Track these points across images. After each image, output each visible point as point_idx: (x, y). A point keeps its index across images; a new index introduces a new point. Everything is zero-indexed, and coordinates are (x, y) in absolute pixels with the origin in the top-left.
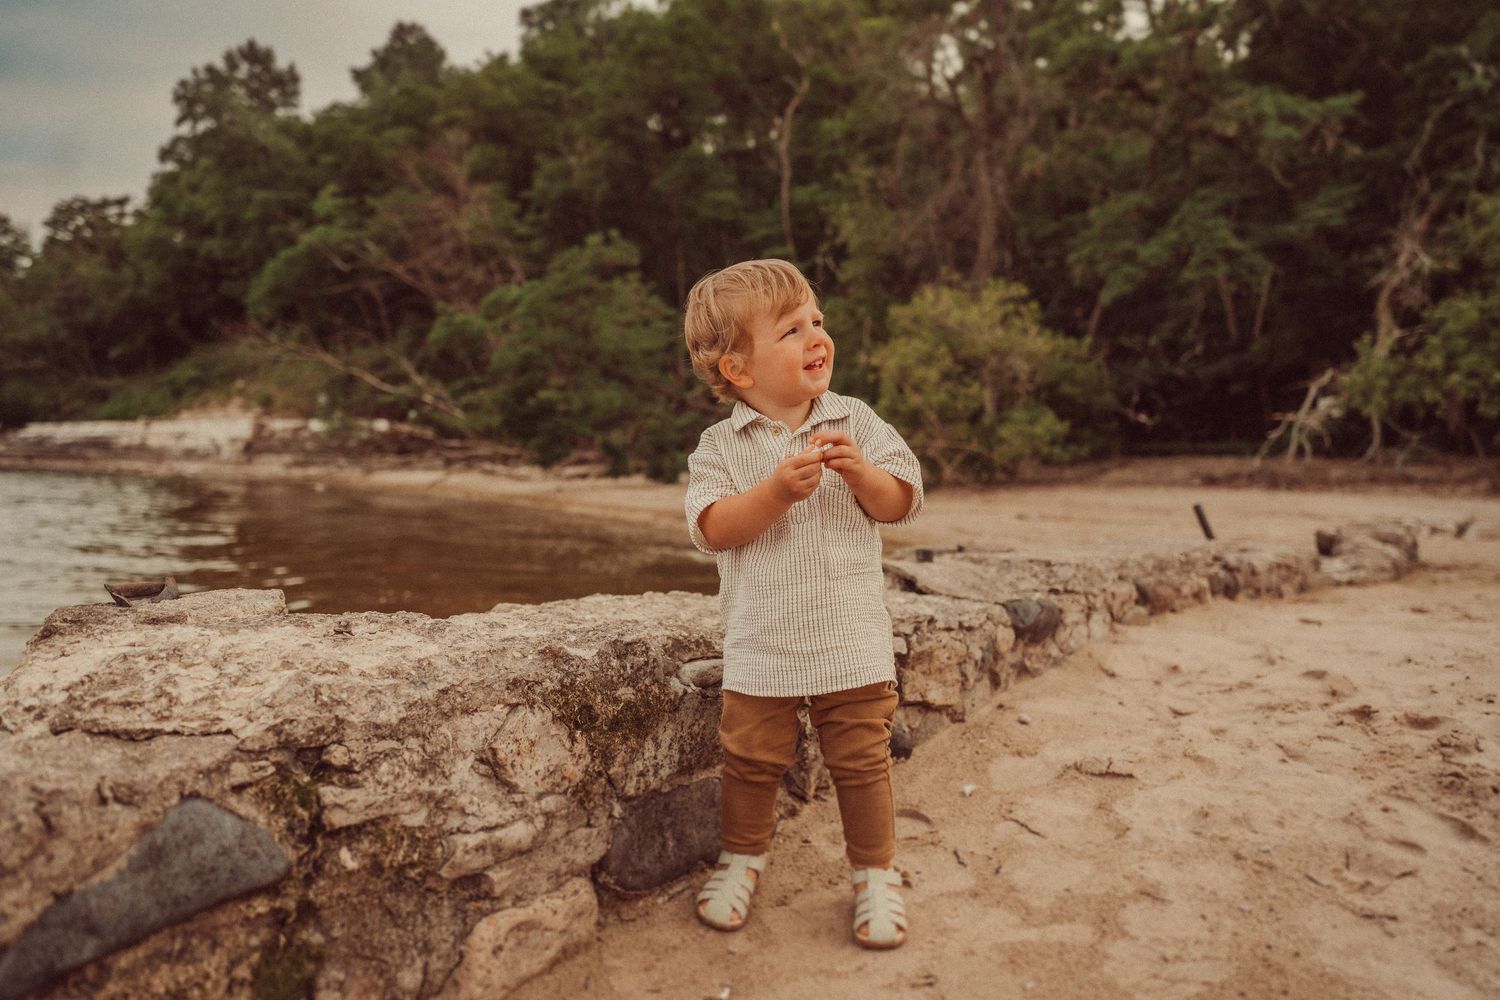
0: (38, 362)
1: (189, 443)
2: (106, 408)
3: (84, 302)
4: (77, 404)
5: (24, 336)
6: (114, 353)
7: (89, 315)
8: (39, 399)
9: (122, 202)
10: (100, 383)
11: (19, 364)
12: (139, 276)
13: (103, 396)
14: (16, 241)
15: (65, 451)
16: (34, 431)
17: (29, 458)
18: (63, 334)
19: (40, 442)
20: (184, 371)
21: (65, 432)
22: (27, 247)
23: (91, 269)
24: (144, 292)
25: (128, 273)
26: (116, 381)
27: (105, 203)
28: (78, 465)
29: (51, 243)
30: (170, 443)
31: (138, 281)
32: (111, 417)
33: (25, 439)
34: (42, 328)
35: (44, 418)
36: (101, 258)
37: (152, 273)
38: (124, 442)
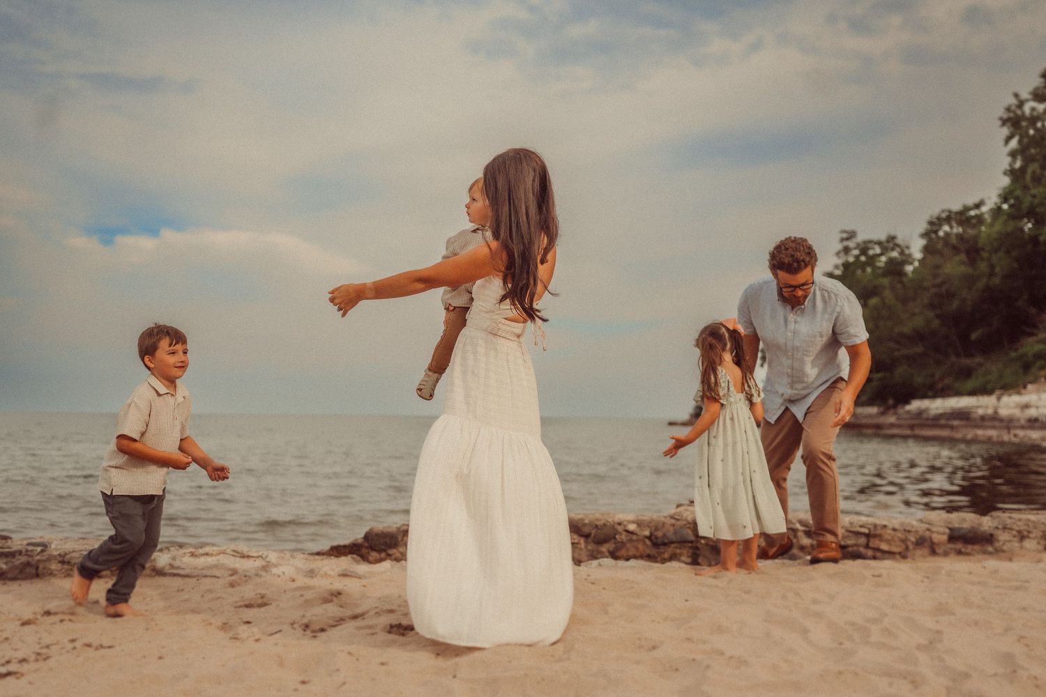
0: (919, 349)
1: (1032, 412)
2: (971, 384)
3: (950, 295)
4: (947, 381)
5: (907, 329)
6: (974, 336)
7: (955, 304)
8: (919, 380)
9: (977, 206)
10: (966, 361)
11: (905, 352)
12: (992, 267)
13: (967, 373)
14: (902, 253)
15: (937, 421)
16: (915, 405)
17: (912, 427)
18: (936, 323)
19: (920, 413)
20: (1031, 346)
21: (937, 406)
22: (910, 255)
23: (954, 267)
24: (996, 281)
25: (983, 266)
26: (978, 359)
27: (967, 209)
28: (945, 433)
29: (927, 250)
30: (1017, 412)
31: (992, 274)
32: (972, 393)
33: (908, 412)
34: (919, 322)
35: (924, 396)
36: (963, 257)
37: (1002, 263)
38: (980, 412)
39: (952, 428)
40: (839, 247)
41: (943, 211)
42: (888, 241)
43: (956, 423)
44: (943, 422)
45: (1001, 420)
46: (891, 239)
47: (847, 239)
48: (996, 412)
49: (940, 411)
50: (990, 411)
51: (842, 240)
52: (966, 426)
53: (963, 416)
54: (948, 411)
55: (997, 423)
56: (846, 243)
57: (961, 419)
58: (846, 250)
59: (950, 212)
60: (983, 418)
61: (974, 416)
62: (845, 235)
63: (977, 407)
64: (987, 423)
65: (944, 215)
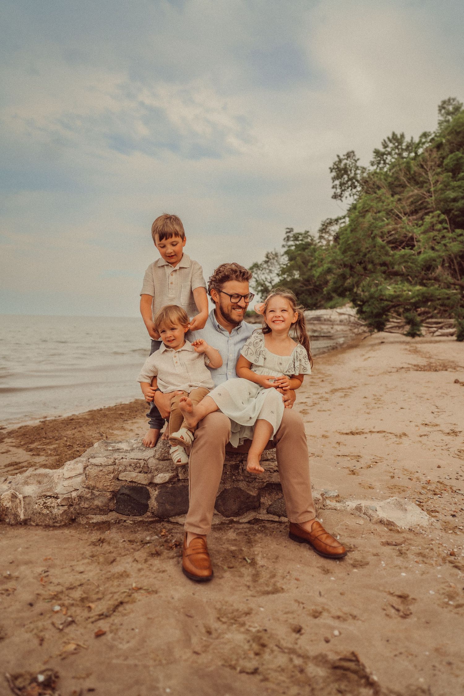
38: (325, 317)
39: (314, 324)
40: (285, 236)
41: (328, 219)
42: (305, 234)
43: (316, 322)
44: (312, 322)
45: (331, 321)
46: (307, 232)
47: (289, 232)
48: (330, 317)
49: (312, 317)
50: (328, 317)
51: (287, 232)
52: (319, 324)
53: (318, 319)
54: (315, 316)
55: (329, 323)
56: (288, 234)
57: (317, 320)
58: (288, 237)
59: (331, 219)
60: (325, 320)
61: (322, 319)
62: (288, 230)
63: (324, 315)
64: (326, 323)
65: (328, 221)
